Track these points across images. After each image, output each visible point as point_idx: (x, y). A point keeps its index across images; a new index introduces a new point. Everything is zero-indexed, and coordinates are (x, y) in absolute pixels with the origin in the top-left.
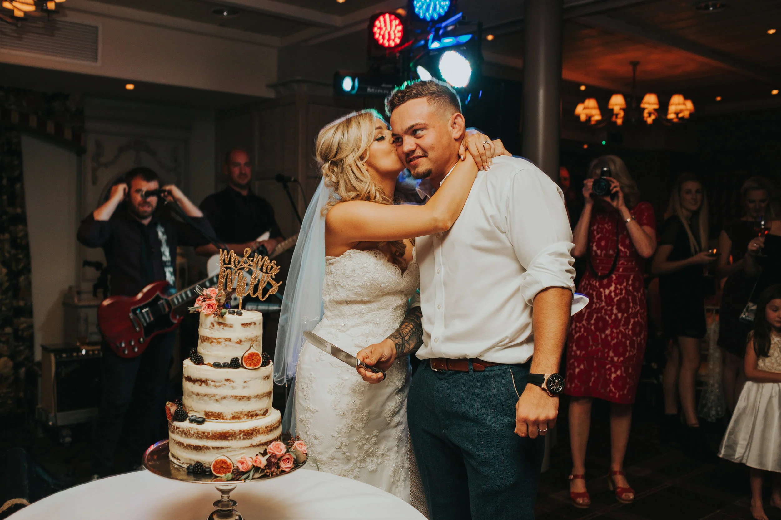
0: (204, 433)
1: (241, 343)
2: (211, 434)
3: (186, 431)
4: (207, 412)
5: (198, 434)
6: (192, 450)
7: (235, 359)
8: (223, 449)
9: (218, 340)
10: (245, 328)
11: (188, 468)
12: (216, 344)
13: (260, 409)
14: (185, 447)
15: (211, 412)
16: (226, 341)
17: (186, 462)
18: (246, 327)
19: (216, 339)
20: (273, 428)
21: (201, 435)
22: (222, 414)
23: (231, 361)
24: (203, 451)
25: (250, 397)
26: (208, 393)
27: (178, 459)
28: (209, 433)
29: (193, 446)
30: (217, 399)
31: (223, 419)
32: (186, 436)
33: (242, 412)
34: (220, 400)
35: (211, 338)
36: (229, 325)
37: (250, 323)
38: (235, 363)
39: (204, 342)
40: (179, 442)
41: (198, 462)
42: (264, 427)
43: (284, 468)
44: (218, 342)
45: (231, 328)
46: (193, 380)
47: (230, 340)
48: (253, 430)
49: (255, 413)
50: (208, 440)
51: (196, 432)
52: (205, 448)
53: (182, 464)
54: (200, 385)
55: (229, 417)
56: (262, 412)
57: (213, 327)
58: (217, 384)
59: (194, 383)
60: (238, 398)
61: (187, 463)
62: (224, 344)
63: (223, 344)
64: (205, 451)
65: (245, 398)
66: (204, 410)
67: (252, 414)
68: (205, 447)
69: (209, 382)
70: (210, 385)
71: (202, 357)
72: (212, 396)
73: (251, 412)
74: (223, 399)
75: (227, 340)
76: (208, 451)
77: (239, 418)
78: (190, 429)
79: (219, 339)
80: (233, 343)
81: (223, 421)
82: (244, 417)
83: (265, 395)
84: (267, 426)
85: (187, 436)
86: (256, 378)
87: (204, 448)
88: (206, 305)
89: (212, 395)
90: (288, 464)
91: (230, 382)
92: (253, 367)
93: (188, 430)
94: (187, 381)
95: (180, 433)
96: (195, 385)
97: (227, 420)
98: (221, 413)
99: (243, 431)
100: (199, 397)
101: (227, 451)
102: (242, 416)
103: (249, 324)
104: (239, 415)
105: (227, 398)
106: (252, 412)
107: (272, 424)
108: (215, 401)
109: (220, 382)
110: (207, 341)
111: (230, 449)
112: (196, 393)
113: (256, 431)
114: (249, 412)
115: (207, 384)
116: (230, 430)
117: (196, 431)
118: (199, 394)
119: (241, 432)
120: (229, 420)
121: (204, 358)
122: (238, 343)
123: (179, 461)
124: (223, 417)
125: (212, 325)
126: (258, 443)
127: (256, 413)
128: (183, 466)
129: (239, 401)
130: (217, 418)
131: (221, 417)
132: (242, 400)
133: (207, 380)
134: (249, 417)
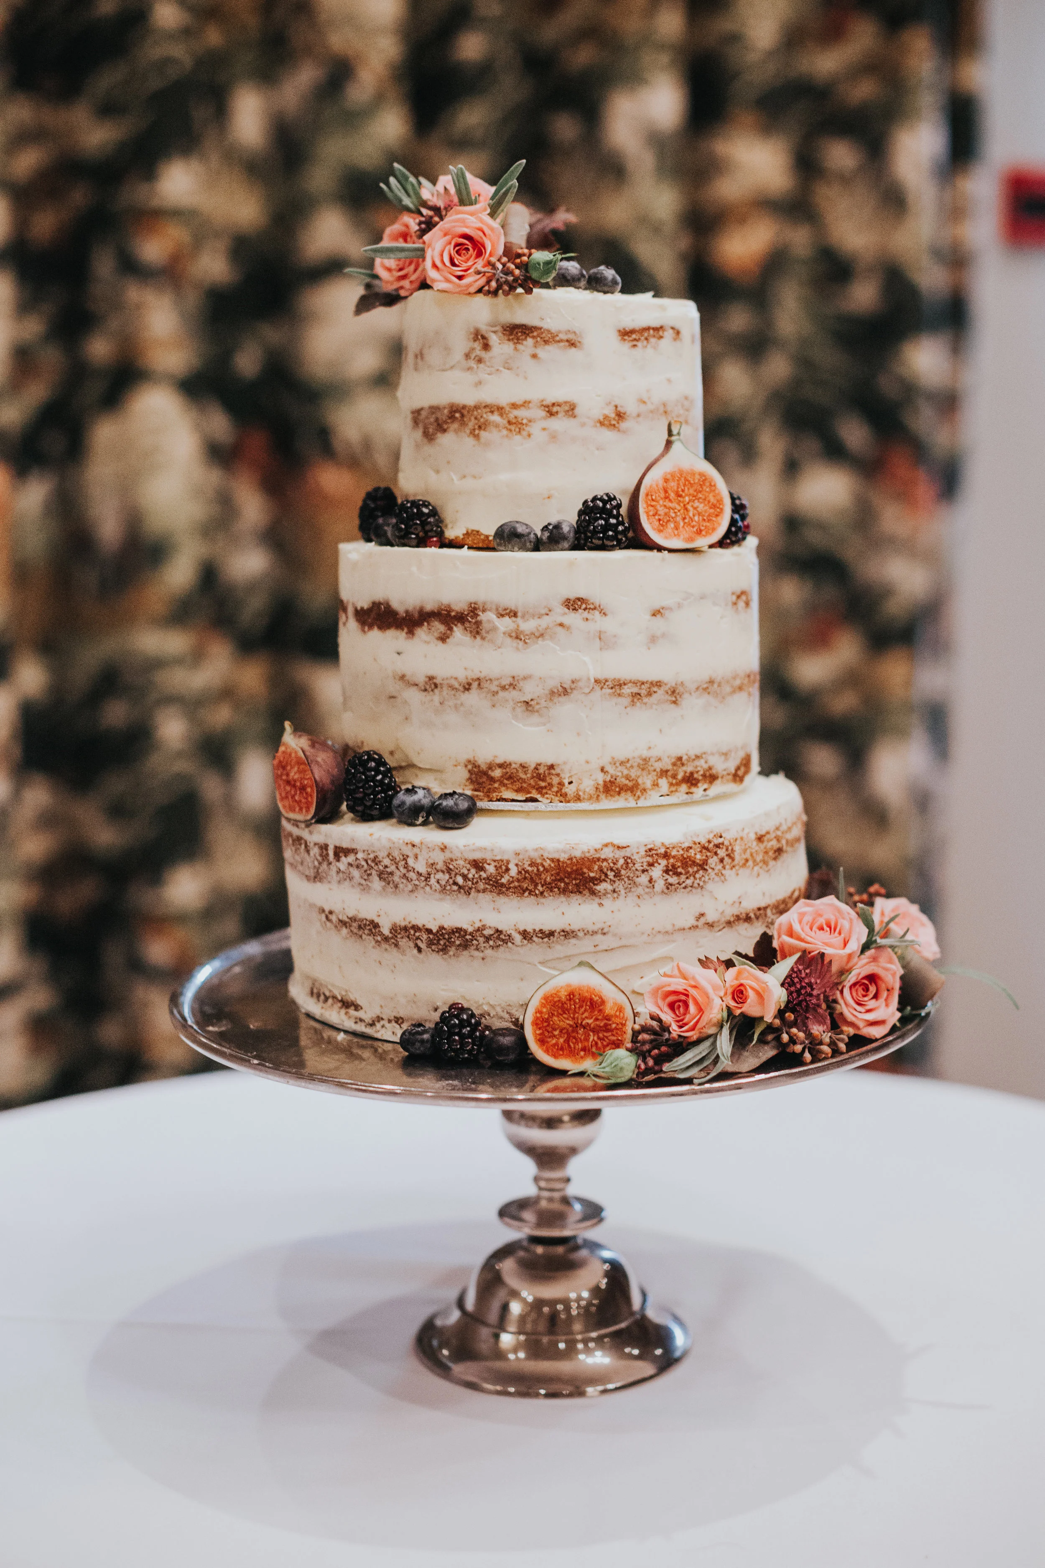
0: (478, 865)
1: (623, 425)
2: (514, 871)
3: (387, 861)
4: (484, 767)
5: (449, 870)
6: (420, 950)
7: (605, 502)
8: (573, 941)
9: (516, 413)
10: (638, 352)
11: (406, 1041)
12: (505, 432)
13: (724, 750)
14: (386, 939)
15: (501, 766)
16: (551, 414)
17: (392, 1015)
18: (639, 344)
19: (500, 410)
20: (784, 842)
21: (465, 877)
22: (557, 771)
23: (581, 513)
24: (476, 953)
25: (680, 689)
26: (482, 676)
27: (347, 1004)
28: (503, 867)
29: (429, 931)
30: (527, 698)
31: (564, 797)
32: (390, 889)
33: (646, 760)
34: (543, 703)
35: (476, 407)
36: (562, 336)
37: (656, 329)
38: (607, 520)
39: (439, 435)
40: (353, 919)
41: (456, 1010)
42: (753, 836)
43: (861, 1024)
44: (510, 423)
45: (573, 350)
46: (404, 619)
47: (571, 410)
48: (707, 849)
49: (702, 765)
50: (502, 900)
51: (440, 866)
52: (488, 939)
53: (372, 1024)
54: (443, 639)
55: (588, 785)
56: (731, 765)
57: (483, 354)
58: (528, 626)
59: (411, 633)
60: (627, 690)
61: (398, 1020)
62: (544, 429)
63: (535, 429)
64: (489, 952)
65: (661, 692)
66: (464, 757)
67: (689, 769)
68: (487, 932)
69: (488, 617)
70: (495, 629)
71: (434, 513)
72: (503, 688)
73: (685, 758)
74: (556, 699)
75: (555, 409)
76: (503, 952)
77: (633, 788)
78: (407, 850)
79: (514, 406)
80: (583, 425)
81: (561, 806)
82: (656, 785)
83: (738, 682)
84: (763, 833)
85: (396, 887)
86: (703, 597)
87: (481, 940)
88: (448, 238)
89: (506, 682)
90: (872, 1004)
91: (586, 614)
92: (691, 540)
93: (396, 854)
94: (371, 627)
95: (356, 873)
96: (416, 640)
97: (578, 799)
98: (552, 767)
99: (662, 851)
100: (436, 697)
101: (592, 949)
102: (646, 781)
103: (651, 332)
104: (633, 773)
105: (575, 695)
106: (689, 759)
107: (781, 824)
108: (520, 709)
109: (540, 617)
110: (455, 425)
111: (605, 942)
112: (421, 679)
113: (722, 853)
114: (679, 761)
115: (476, 630)
116: (606, 845)
117: (439, 858)
118: (438, 681)
119: (653, 855)
120: (590, 798)
121: (448, 514)
122: (605, 423)
123: (352, 1011)
124: (561, 784)
125: (478, 346)
126: (730, 912)
127: (706, 766)
128: (378, 1036)
129: (633, 703)
130: (534, 794)
131: (551, 785)
132: (645, 700)
133: (474, 610)
134: (678, 784)
